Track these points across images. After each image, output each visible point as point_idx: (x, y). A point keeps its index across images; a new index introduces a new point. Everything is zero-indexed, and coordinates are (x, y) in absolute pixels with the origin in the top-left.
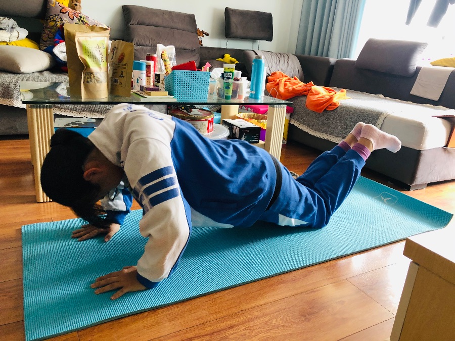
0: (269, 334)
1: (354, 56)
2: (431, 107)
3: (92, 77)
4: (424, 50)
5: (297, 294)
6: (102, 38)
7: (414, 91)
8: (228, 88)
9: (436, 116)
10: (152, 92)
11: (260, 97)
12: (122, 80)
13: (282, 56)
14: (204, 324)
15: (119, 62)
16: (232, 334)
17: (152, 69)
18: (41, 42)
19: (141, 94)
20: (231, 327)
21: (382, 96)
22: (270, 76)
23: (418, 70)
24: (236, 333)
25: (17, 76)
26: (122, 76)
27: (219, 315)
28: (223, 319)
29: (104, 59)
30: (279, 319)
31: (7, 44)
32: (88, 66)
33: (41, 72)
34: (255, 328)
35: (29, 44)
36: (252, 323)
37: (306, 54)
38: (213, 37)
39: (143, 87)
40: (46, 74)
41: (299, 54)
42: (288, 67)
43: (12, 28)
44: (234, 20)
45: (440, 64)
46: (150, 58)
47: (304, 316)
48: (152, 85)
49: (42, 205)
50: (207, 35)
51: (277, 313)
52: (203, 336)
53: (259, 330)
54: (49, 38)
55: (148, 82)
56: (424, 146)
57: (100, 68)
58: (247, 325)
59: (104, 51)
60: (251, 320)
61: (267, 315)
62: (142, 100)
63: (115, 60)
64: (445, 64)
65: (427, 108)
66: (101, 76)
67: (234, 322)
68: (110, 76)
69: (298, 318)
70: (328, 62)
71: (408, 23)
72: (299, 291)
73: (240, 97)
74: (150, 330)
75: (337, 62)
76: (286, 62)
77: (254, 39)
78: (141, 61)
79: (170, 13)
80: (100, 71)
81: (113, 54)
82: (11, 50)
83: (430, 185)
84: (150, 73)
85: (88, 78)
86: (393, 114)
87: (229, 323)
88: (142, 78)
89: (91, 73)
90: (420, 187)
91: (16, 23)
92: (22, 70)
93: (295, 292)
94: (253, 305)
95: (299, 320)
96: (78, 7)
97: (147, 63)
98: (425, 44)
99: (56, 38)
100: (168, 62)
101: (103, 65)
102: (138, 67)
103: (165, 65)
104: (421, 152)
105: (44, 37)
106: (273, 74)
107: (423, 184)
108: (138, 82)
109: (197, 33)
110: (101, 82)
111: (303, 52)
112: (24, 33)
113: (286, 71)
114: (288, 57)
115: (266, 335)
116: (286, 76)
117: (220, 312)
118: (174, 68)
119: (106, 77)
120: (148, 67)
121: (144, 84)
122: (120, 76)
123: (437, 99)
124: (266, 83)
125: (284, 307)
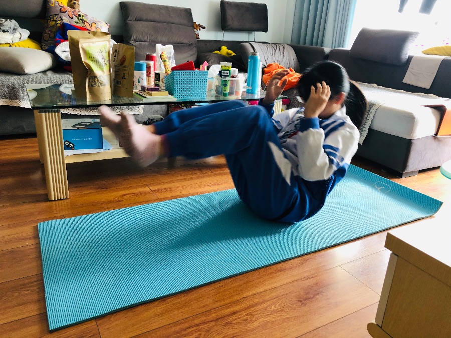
0: (268, 318)
1: (348, 46)
2: (423, 96)
3: (96, 81)
4: (416, 40)
5: (295, 281)
6: (104, 43)
7: (406, 80)
8: (225, 85)
9: (426, 106)
10: (153, 93)
11: (256, 92)
12: (124, 81)
13: (278, 47)
14: (210, 311)
15: (121, 65)
16: (235, 319)
17: (152, 69)
18: (42, 41)
19: (144, 95)
20: (234, 313)
21: (375, 85)
22: (266, 67)
23: (410, 59)
24: (239, 318)
25: (21, 77)
26: (124, 78)
27: (222, 303)
28: (227, 306)
29: (107, 63)
30: (278, 305)
31: (10, 46)
32: (91, 70)
33: (44, 72)
34: (255, 313)
35: (31, 44)
36: (253, 309)
37: (301, 44)
38: (210, 30)
39: (144, 87)
40: (49, 74)
41: (295, 44)
42: (283, 57)
43: (14, 29)
44: (230, 13)
45: (431, 52)
46: (150, 58)
47: (301, 301)
48: (152, 85)
49: (54, 203)
50: (204, 28)
51: (275, 300)
52: (209, 322)
53: (260, 315)
54: (50, 37)
55: (149, 82)
56: (414, 135)
57: (103, 71)
58: (248, 311)
59: (106, 55)
60: (252, 306)
61: (267, 301)
62: (144, 101)
63: (117, 63)
64: (436, 52)
65: (419, 97)
66: (104, 79)
67: (236, 308)
68: (113, 77)
69: (295, 304)
70: (323, 51)
71: (401, 10)
72: (296, 279)
73: (237, 93)
74: (161, 318)
75: (332, 51)
76: (282, 53)
77: (249, 30)
78: (141, 62)
79: (167, 8)
80: (103, 74)
81: (115, 56)
82: (14, 51)
83: (421, 171)
84: (150, 73)
85: (92, 82)
86: (384, 105)
87: (232, 309)
88: (143, 79)
89: (95, 77)
90: (412, 174)
91: (17, 24)
92: (27, 71)
93: (293, 279)
94: (254, 292)
95: (295, 305)
96: (76, 5)
97: (147, 64)
98: (417, 33)
99: (57, 37)
100: (168, 63)
101: (106, 68)
102: (139, 68)
103: (165, 66)
104: (412, 141)
105: (46, 36)
106: (269, 66)
107: (415, 172)
108: (139, 83)
109: (193, 27)
110: (105, 85)
111: (299, 42)
112: (26, 33)
113: (282, 62)
114: (284, 48)
115: (266, 319)
116: (281, 68)
117: (224, 300)
118: (173, 69)
119: (109, 79)
120: (149, 67)
121: (145, 84)
122: (122, 78)
123: (428, 87)
124: (262, 75)
125: (282, 294)
